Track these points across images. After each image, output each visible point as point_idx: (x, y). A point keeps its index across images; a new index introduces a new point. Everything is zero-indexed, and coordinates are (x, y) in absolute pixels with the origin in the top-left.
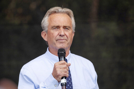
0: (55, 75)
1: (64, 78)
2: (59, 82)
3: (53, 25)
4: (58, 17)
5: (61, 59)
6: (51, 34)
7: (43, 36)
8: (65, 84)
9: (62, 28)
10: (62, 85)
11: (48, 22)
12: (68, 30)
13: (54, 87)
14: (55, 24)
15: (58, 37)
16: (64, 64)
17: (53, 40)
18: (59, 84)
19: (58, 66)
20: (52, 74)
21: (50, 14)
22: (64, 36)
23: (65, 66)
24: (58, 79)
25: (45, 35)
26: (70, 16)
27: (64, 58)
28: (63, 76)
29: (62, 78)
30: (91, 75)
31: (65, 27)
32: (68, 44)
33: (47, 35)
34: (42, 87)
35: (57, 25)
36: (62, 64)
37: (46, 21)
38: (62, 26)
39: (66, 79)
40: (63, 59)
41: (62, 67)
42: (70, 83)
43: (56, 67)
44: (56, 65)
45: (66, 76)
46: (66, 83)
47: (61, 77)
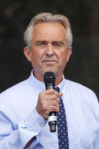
0: (40, 109)
1: (53, 114)
2: (46, 119)
3: (37, 39)
4: (46, 28)
5: (48, 86)
6: (35, 52)
7: (26, 54)
8: (54, 123)
9: (50, 45)
10: (50, 124)
11: (31, 35)
12: (60, 47)
13: (39, 127)
14: (41, 38)
15: (44, 57)
16: (53, 93)
17: (38, 61)
18: (46, 122)
19: (44, 96)
20: (36, 108)
21: (36, 24)
22: (53, 55)
23: (54, 96)
24: (45, 115)
25: (29, 52)
26: (65, 27)
27: (54, 86)
28: (51, 111)
29: (50, 114)
30: (93, 112)
31: (55, 44)
32: (59, 67)
33: (30, 53)
34: (22, 128)
35: (43, 39)
36: (50, 94)
37: (29, 33)
38: (50, 41)
39: (55, 115)
40: (51, 87)
41: (50, 99)
42: (63, 122)
43: (41, 98)
44: (41, 95)
45: (55, 110)
46: (55, 121)
47: (48, 112)
